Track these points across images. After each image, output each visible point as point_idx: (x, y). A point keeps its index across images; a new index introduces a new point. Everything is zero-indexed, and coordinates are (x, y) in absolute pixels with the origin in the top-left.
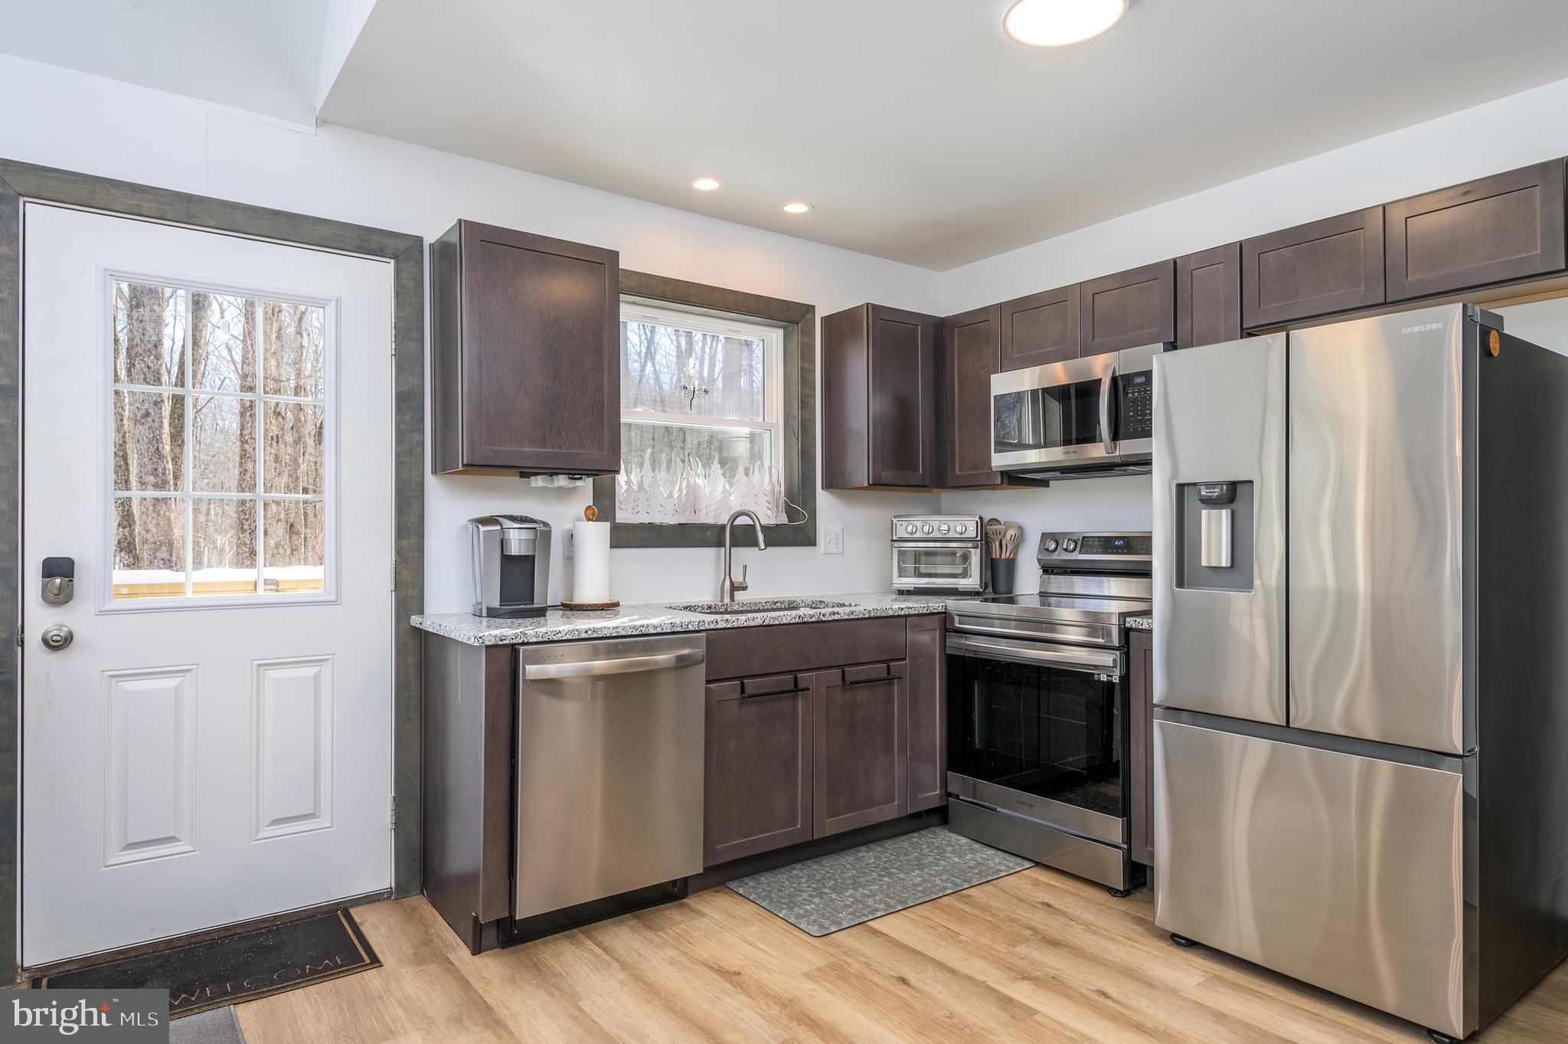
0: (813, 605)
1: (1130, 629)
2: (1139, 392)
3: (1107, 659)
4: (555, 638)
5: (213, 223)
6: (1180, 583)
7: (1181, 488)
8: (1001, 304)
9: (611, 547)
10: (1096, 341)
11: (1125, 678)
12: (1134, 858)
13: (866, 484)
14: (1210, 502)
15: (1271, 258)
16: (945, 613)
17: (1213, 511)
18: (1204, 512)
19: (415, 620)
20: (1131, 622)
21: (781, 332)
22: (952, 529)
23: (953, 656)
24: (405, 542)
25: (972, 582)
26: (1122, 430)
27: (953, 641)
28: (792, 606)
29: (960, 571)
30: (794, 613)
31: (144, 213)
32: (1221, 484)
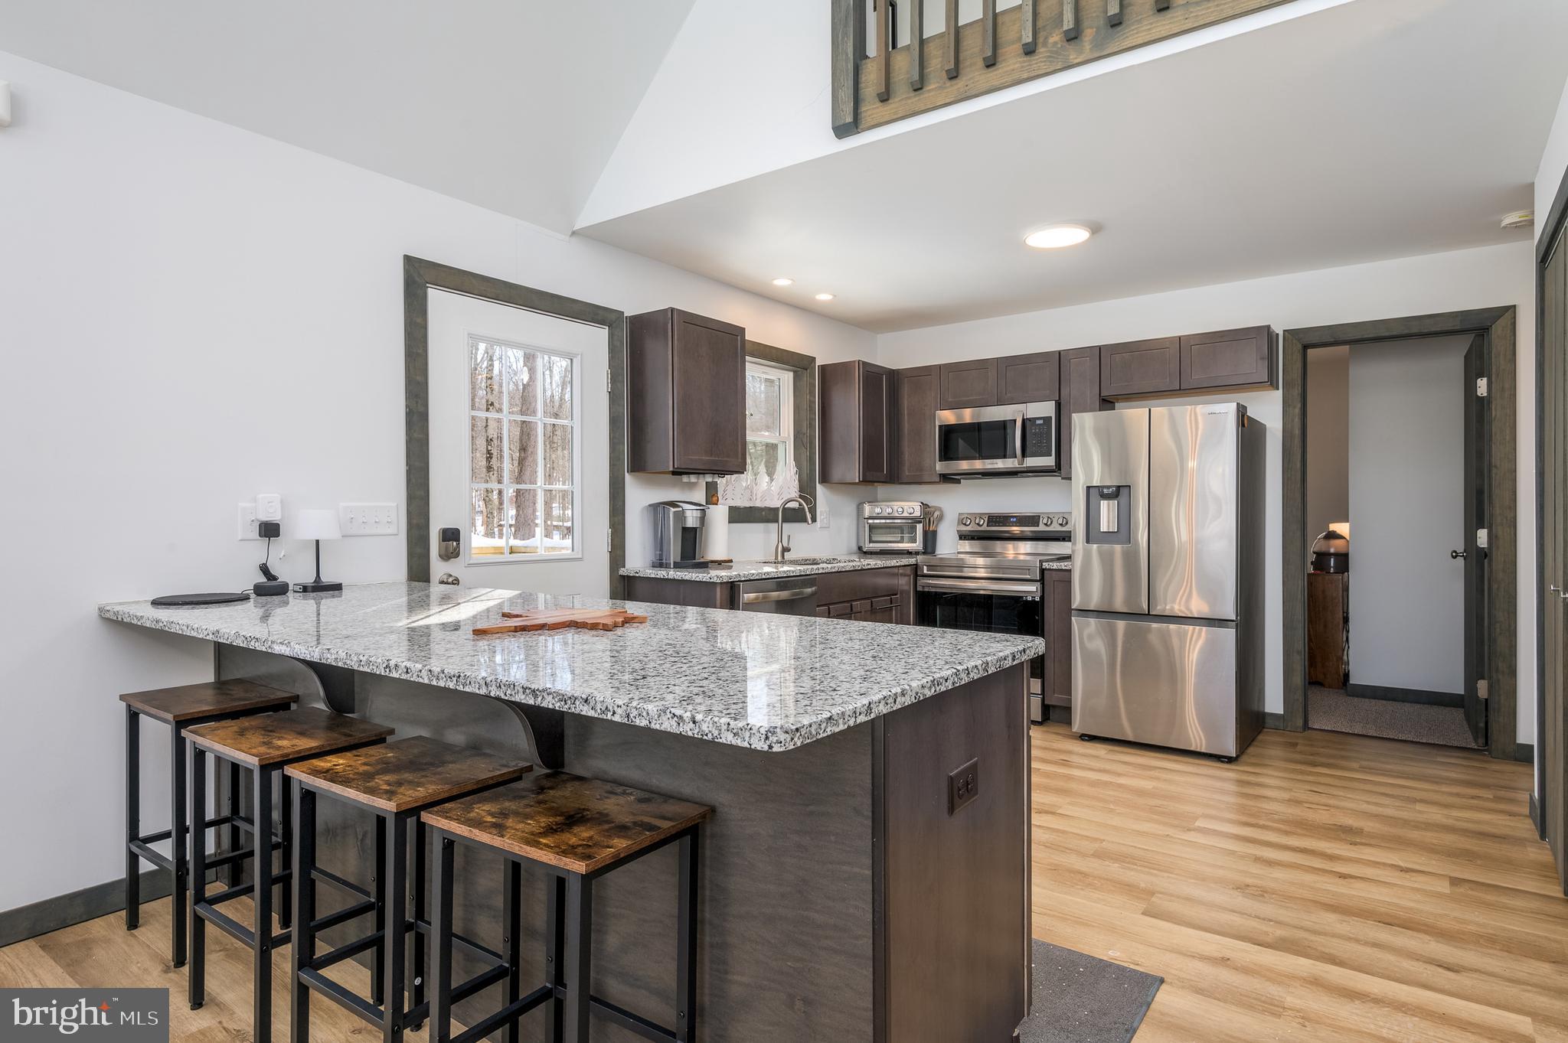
0: (828, 562)
1: (1046, 569)
2: (1040, 429)
3: (1032, 588)
4: (752, 578)
5: (521, 303)
6: (1088, 541)
7: (1088, 488)
8: (940, 366)
9: (729, 522)
10: (1009, 395)
11: (1042, 597)
12: (1046, 703)
13: (857, 481)
14: (1104, 497)
15: (1117, 357)
16: (916, 565)
17: (1111, 502)
18: (1102, 502)
19: (622, 572)
20: (1046, 565)
21: (791, 374)
22: (905, 511)
23: (923, 593)
24: (616, 519)
25: (918, 545)
26: (1028, 451)
27: (922, 581)
28: (814, 562)
29: (899, 539)
30: (815, 567)
31: (488, 295)
32: (1113, 486)
